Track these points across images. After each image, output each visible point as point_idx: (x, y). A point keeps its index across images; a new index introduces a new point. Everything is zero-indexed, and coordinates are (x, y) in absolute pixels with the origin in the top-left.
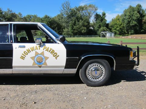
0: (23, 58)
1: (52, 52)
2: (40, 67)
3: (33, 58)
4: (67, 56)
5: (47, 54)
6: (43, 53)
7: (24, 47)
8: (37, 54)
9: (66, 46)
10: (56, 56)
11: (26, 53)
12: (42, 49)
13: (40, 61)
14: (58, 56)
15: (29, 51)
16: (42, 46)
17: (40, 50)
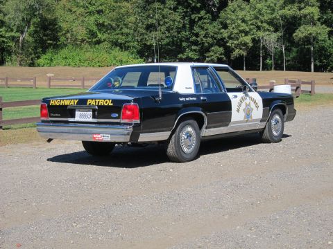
3: (244, 110)
5: (253, 105)
6: (249, 105)
7: (236, 97)
8: (247, 105)
9: (261, 94)
10: (257, 107)
11: (240, 105)
15: (241, 101)
16: (247, 95)
17: (248, 100)
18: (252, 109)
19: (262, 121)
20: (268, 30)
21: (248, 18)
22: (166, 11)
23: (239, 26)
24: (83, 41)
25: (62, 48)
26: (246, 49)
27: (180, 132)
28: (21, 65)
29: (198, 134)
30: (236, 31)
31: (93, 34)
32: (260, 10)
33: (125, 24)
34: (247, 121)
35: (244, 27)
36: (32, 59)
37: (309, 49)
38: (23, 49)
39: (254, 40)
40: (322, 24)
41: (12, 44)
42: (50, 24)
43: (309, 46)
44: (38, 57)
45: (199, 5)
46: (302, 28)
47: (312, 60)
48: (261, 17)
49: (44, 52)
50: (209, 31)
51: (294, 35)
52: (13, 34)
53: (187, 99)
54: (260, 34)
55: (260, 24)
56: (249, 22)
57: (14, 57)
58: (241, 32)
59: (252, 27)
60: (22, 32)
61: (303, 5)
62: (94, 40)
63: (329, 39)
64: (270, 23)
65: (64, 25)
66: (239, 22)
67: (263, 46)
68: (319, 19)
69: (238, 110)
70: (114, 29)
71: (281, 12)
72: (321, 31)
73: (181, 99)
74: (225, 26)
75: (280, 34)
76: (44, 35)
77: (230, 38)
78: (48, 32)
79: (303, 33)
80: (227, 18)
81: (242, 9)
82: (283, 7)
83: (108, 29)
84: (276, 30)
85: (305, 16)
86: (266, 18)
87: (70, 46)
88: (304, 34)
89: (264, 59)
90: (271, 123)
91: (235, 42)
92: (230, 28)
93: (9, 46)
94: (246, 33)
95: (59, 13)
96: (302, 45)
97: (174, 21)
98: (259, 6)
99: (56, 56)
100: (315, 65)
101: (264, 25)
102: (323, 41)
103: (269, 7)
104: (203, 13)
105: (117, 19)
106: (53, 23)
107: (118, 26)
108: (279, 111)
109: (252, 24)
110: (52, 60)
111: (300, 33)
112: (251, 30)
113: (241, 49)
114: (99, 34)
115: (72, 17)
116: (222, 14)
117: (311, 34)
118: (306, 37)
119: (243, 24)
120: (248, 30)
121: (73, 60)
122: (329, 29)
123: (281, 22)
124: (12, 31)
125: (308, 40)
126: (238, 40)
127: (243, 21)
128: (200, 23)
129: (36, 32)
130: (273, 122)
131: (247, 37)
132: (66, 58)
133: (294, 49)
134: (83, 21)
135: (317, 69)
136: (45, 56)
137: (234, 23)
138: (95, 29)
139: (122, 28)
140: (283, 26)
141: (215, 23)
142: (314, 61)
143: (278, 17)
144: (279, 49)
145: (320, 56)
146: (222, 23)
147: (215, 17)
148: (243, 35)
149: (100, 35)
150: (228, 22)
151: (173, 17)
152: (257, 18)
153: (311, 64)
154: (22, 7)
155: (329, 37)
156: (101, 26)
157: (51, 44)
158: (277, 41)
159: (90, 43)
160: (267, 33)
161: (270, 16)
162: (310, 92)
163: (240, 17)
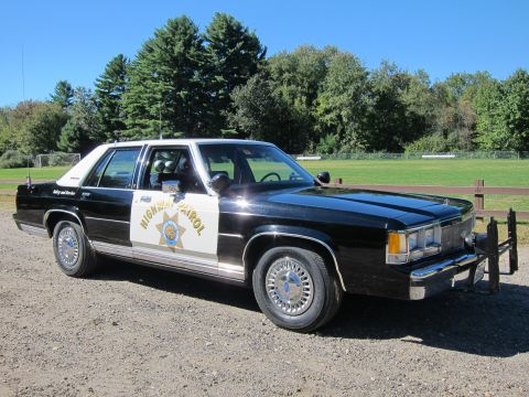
0: (144, 225)
1: (193, 216)
2: (173, 250)
3: (159, 227)
4: (220, 231)
5: (184, 221)
6: (175, 219)
7: (148, 200)
8: (167, 219)
10: (199, 228)
11: (149, 216)
12: (176, 205)
14: (203, 228)
15: (154, 209)
17: (172, 210)
18: (183, 230)
53: (63, 193)
73: (55, 192)
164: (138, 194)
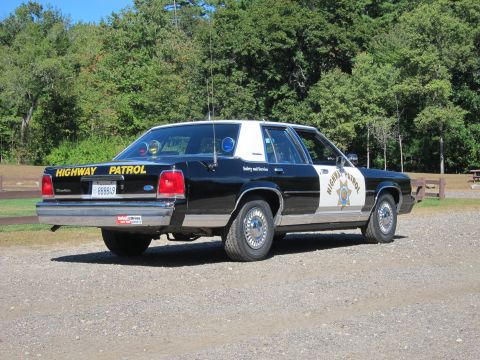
1: (354, 181)
3: (338, 191)
4: (367, 188)
5: (351, 186)
6: (346, 185)
7: (325, 171)
8: (342, 185)
10: (357, 188)
11: (332, 184)
13: (344, 196)
14: (359, 188)
15: (334, 179)
16: (342, 171)
17: (343, 178)
18: (350, 191)
19: (364, 209)
20: (377, 113)
21: (348, 96)
22: (232, 87)
23: (336, 107)
24: (112, 129)
25: (82, 140)
26: (347, 141)
27: (244, 216)
28: (22, 163)
29: (270, 222)
30: (332, 115)
31: (127, 120)
32: (366, 86)
33: (173, 106)
34: (342, 208)
35: (343, 109)
36: (39, 154)
37: (437, 142)
38: (25, 140)
39: (357, 128)
40: (456, 104)
41: (10, 133)
42: (65, 105)
43: (437, 138)
44: (48, 152)
45: (278, 77)
46: (426, 111)
47: (442, 157)
48: (367, 95)
49: (56, 145)
50: (294, 115)
51: (416, 120)
52: (12, 118)
53: (255, 169)
54: (367, 119)
55: (366, 105)
56: (351, 103)
57: (13, 151)
58: (339, 116)
59: (355, 109)
60: (25, 116)
61: (427, 77)
62: (129, 128)
63: (466, 127)
64: (382, 103)
65: (85, 107)
66: (337, 102)
67: (371, 136)
68: (451, 98)
69: (329, 192)
70: (158, 113)
71: (396, 88)
72: (454, 115)
73: (246, 169)
74: (317, 108)
75: (396, 120)
76: (57, 121)
77: (323, 125)
78: (63, 116)
79: (427, 117)
80: (320, 97)
81: (341, 84)
82: (400, 80)
83: (147, 112)
84: (390, 114)
85: (431, 93)
86: (375, 96)
87: (94, 137)
88: (430, 119)
89: (373, 157)
90: (377, 214)
91: (332, 131)
92: (324, 111)
93: (6, 135)
94: (347, 118)
95: (78, 88)
96: (426, 135)
97: (243, 100)
98: (365, 79)
99: (73, 151)
100: (446, 165)
101: (373, 106)
102: (457, 129)
103: (379, 80)
104: (284, 89)
105: (162, 99)
106: (70, 103)
107: (164, 108)
108: (389, 197)
109: (355, 105)
110: (67, 156)
111: (424, 118)
112: (353, 113)
113: (338, 141)
114: (135, 120)
115: (97, 95)
116: (312, 91)
117: (438, 119)
118: (433, 123)
119: (343, 105)
120: (349, 113)
121: (98, 156)
122: (465, 112)
123: (397, 102)
124: (11, 114)
125: (435, 128)
126: (335, 127)
127: (343, 100)
128: (280, 103)
129: (45, 115)
130: (381, 213)
131: (348, 124)
132: (88, 153)
133: (416, 141)
134: (113, 102)
135: (449, 170)
136: (57, 151)
137: (330, 104)
138: (131, 112)
139: (169, 111)
140: (400, 109)
141: (303, 105)
142: (445, 159)
143: (392, 95)
144: (394, 142)
145: (453, 151)
146: (311, 104)
147: (302, 96)
148: (343, 120)
149: (136, 122)
150: (321, 101)
151: (241, 95)
152: (362, 96)
153: (440, 163)
154: (26, 78)
155: (466, 123)
156: (139, 108)
157: (66, 134)
158: (391, 130)
159: (122, 133)
160: (376, 117)
161: (381, 94)
162: (438, 195)
163: (337, 95)
164: (318, 168)
